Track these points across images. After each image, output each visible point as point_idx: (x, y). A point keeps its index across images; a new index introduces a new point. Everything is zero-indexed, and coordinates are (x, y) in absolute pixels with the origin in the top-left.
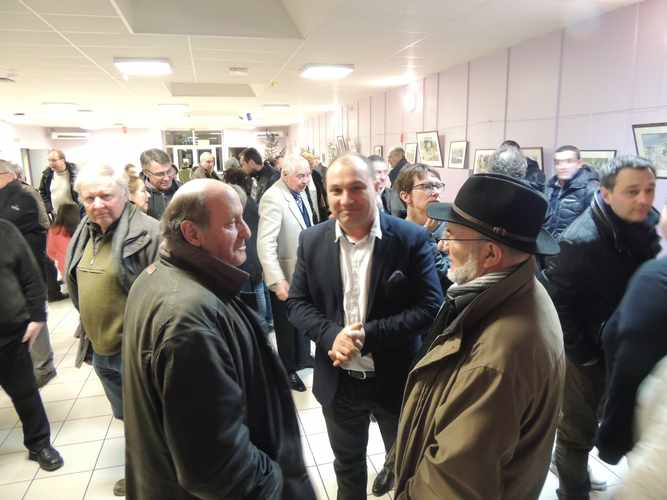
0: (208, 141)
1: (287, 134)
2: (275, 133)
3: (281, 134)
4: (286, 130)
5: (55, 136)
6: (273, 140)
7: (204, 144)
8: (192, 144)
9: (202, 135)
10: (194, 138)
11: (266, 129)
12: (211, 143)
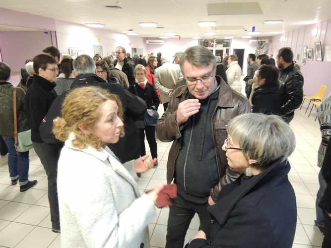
0: (222, 45)
1: (271, 41)
2: (263, 40)
3: (267, 41)
4: (271, 38)
5: (147, 42)
6: (261, 44)
7: (220, 47)
8: (212, 46)
9: (219, 42)
10: (215, 43)
11: (257, 38)
12: (224, 46)
